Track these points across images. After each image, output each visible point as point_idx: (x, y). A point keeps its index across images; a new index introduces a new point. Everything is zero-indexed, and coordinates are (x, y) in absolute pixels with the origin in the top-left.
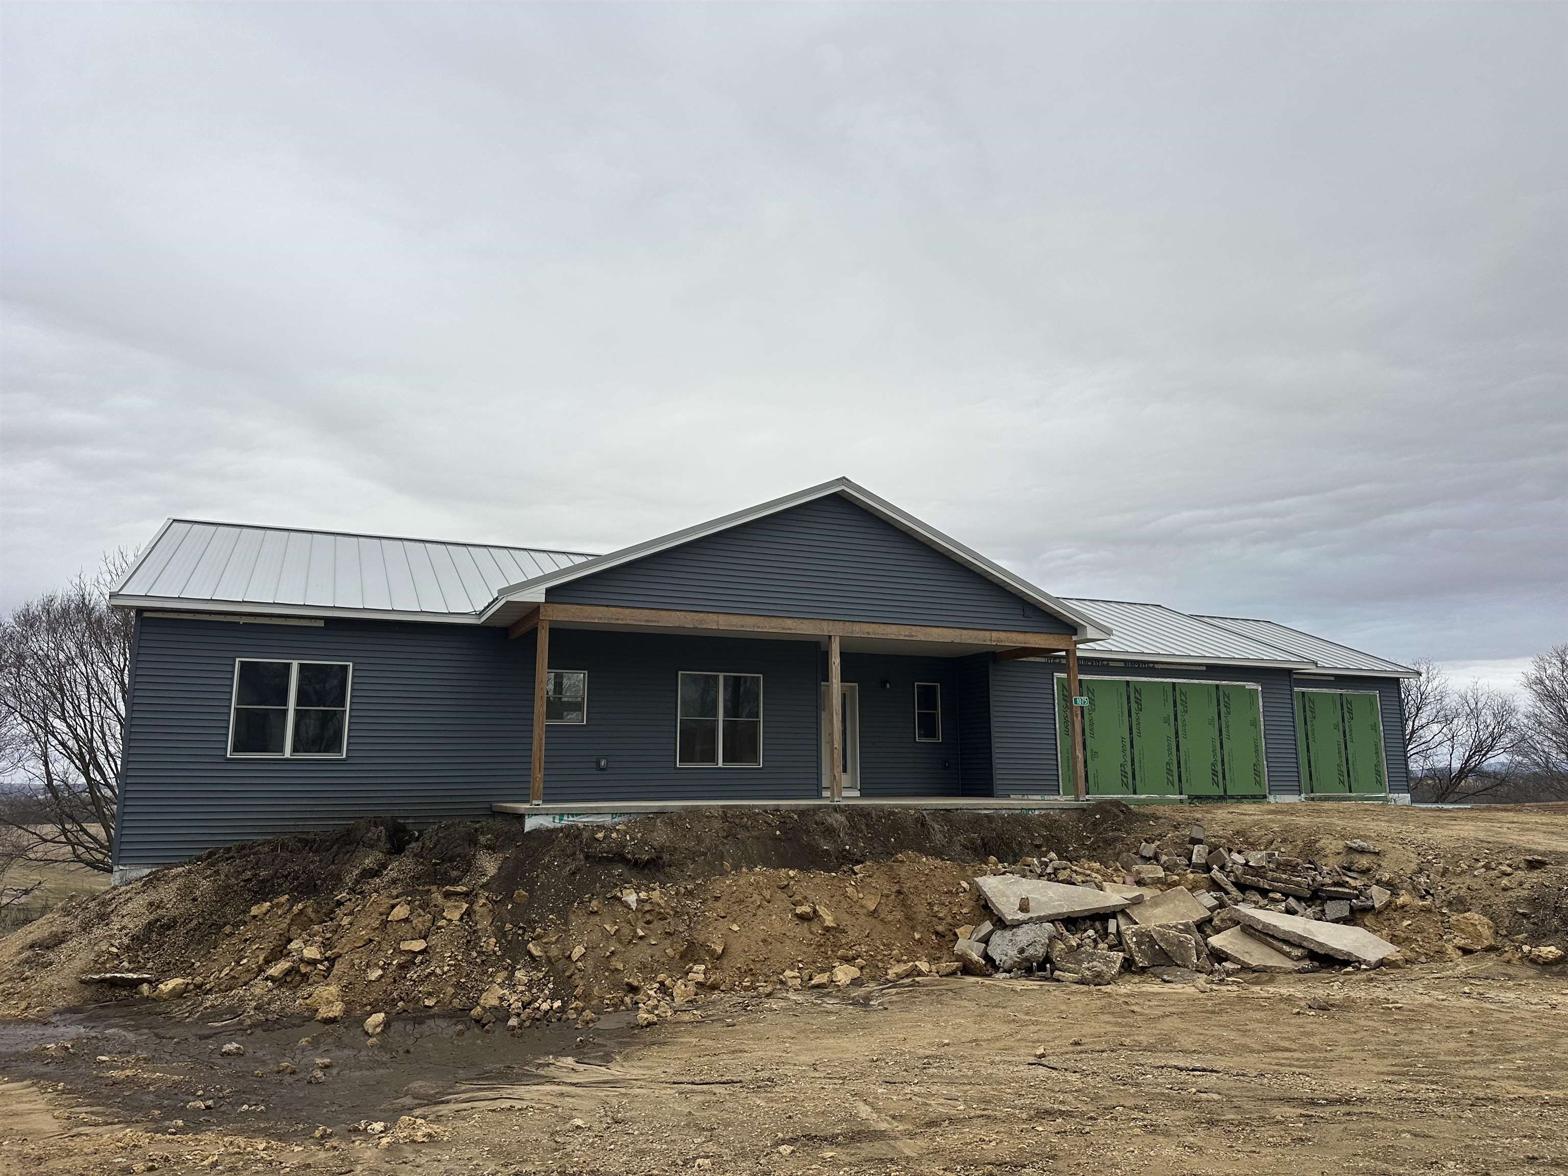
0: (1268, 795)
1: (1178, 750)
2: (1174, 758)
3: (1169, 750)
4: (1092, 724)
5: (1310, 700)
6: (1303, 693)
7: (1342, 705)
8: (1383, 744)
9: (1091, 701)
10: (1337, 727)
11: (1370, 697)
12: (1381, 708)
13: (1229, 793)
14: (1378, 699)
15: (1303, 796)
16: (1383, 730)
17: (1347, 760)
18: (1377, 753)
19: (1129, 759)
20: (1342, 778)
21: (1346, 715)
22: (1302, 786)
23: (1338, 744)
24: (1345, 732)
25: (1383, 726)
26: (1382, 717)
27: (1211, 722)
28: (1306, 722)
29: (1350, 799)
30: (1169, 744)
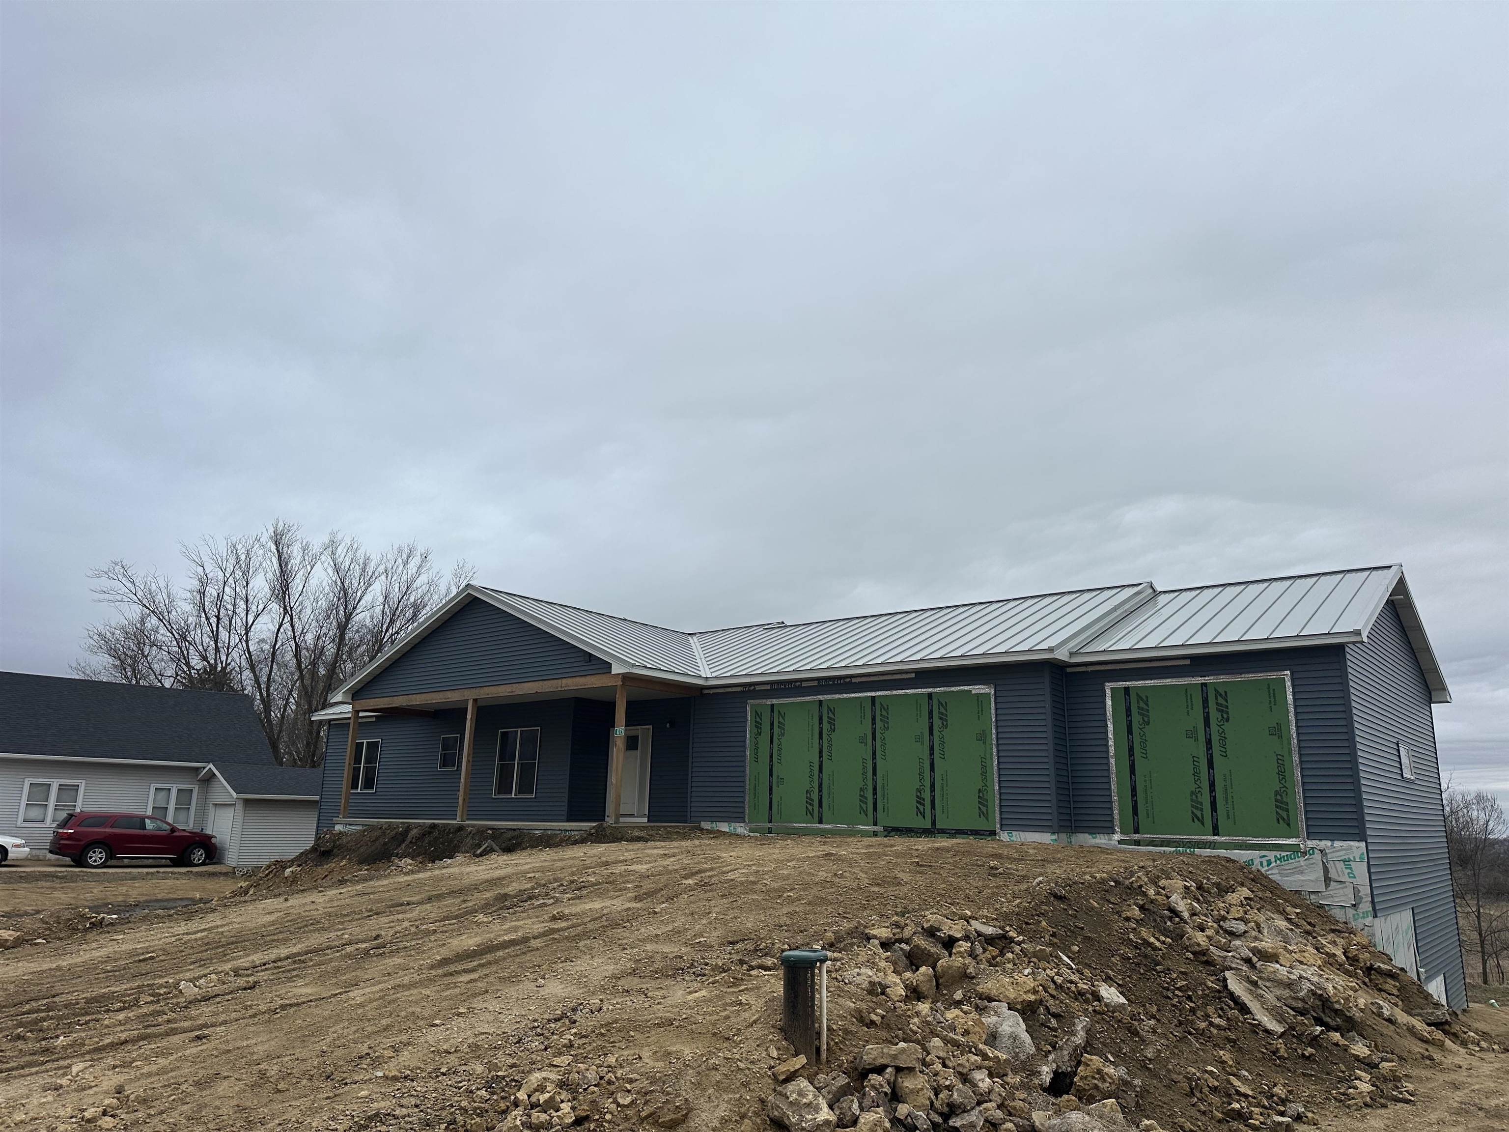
0: (998, 831)
1: (875, 774)
2: (870, 783)
3: (864, 773)
4: (779, 749)
5: (1139, 697)
6: (1127, 689)
7: (1205, 701)
8: (1296, 758)
9: (781, 726)
10: (1191, 734)
11: (1268, 683)
12: (1295, 699)
13: (939, 826)
14: (1288, 684)
15: (1117, 837)
16: (1298, 734)
17: (1212, 785)
18: (1282, 774)
19: (816, 785)
20: (1199, 814)
21: (1214, 715)
22: (1117, 822)
23: (1195, 759)
24: (1209, 742)
25: (1297, 727)
26: (1296, 713)
27: (919, 739)
28: (1130, 731)
29: (1213, 845)
30: (864, 767)
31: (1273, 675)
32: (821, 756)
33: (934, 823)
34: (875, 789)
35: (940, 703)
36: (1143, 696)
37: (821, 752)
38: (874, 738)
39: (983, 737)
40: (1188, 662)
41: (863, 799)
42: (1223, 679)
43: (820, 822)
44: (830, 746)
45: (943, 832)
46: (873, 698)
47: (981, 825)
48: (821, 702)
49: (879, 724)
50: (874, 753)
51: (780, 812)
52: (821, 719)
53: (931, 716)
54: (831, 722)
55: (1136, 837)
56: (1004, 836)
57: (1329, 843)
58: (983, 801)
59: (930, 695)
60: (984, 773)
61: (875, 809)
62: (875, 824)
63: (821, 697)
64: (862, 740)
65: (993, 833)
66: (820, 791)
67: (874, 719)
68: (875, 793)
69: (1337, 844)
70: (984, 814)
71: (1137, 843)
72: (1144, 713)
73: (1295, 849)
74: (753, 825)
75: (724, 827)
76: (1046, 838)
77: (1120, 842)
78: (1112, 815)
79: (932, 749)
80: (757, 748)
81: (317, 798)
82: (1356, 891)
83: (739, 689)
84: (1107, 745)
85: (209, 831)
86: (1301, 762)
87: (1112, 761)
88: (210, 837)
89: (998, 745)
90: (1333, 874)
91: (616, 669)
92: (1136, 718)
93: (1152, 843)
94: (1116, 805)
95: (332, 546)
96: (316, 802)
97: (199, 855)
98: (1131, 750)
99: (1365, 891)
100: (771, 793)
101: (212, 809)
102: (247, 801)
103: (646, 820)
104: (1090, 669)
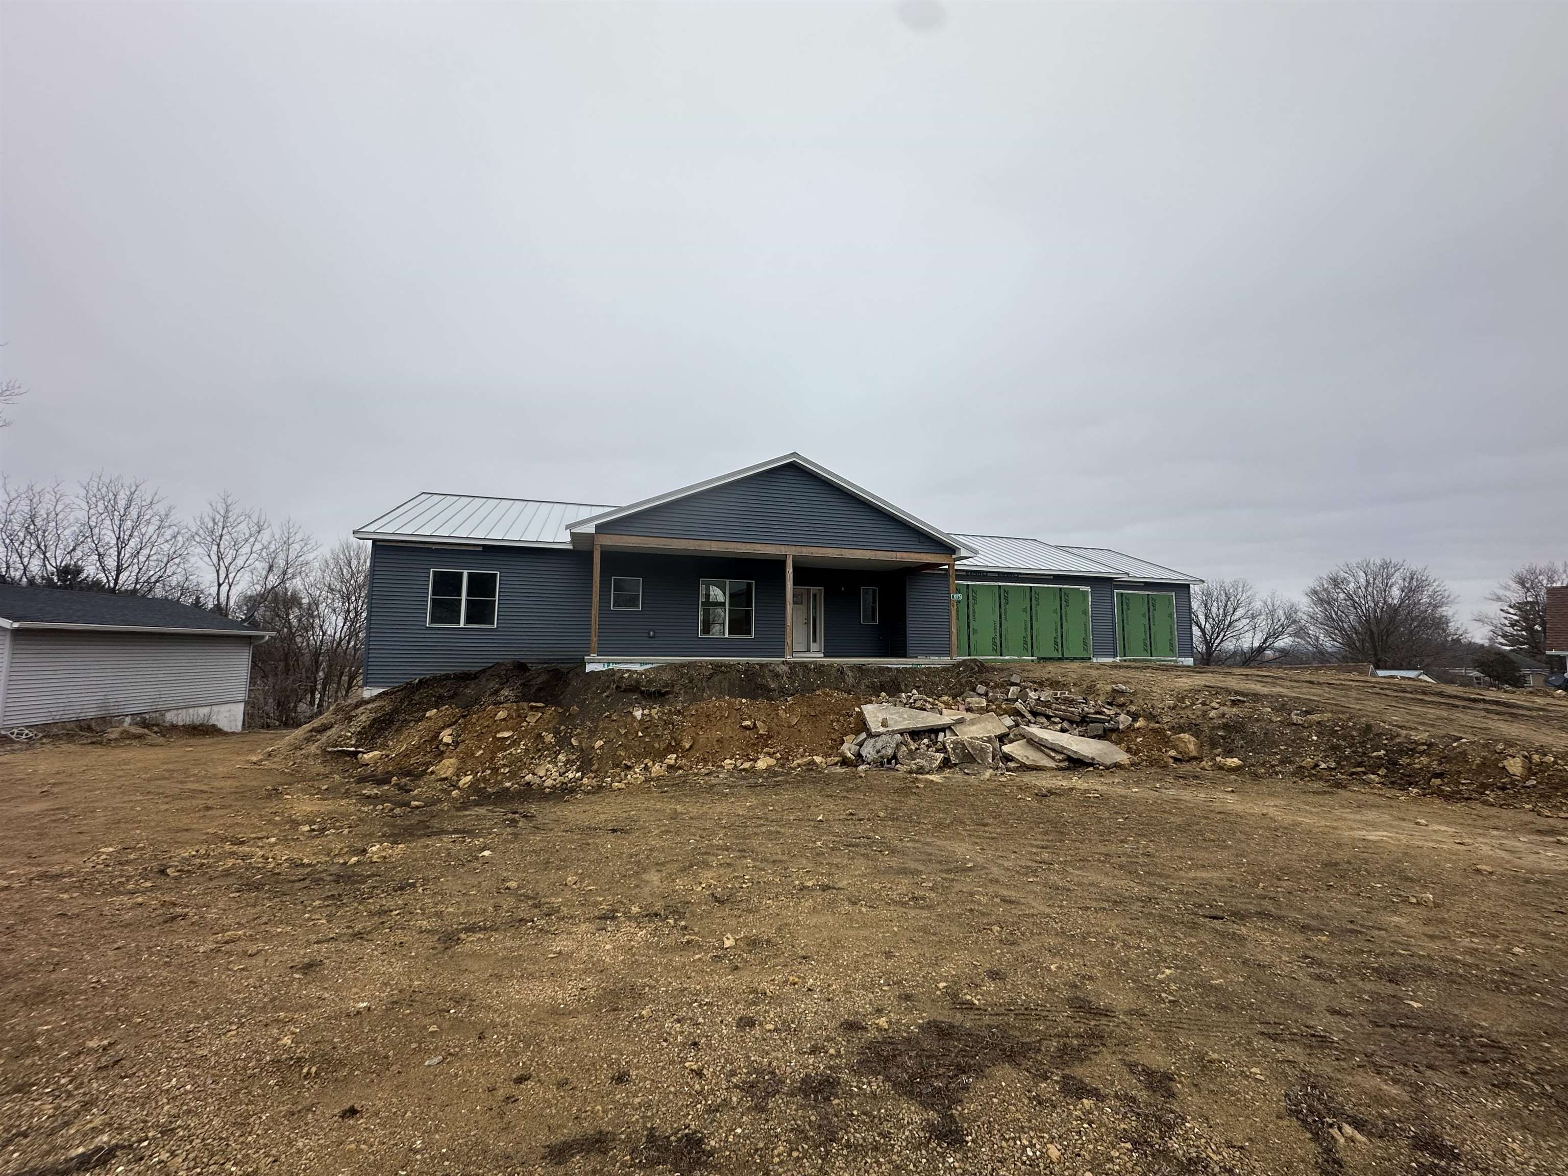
0: (1092, 657)
1: (1032, 628)
2: (1029, 633)
3: (1026, 629)
4: (974, 612)
6: (1122, 593)
7: (1148, 602)
9: (974, 598)
10: (1144, 615)
11: (1168, 597)
12: (1175, 604)
13: (1065, 656)
14: (1174, 598)
15: (1119, 658)
16: (1177, 617)
17: (1150, 636)
18: (1172, 633)
19: (998, 634)
21: (1151, 608)
23: (1145, 625)
24: (1149, 620)
25: (1176, 613)
26: (1176, 609)
27: (1055, 611)
28: (1123, 612)
30: (1026, 625)
31: (1170, 594)
32: (1000, 618)
33: (1063, 654)
34: (1032, 637)
36: (1127, 597)
37: (1000, 615)
38: (1031, 609)
39: (1085, 614)
40: (1143, 585)
41: (1025, 642)
42: (1155, 593)
43: (1001, 655)
44: (1006, 612)
45: (1067, 659)
46: (1031, 587)
47: (1085, 655)
49: (1034, 602)
50: (1031, 618)
51: (976, 650)
52: (1000, 596)
53: (1061, 600)
54: (1006, 598)
56: (1094, 660)
58: (1085, 644)
59: (1060, 588)
60: (1086, 630)
61: (1032, 648)
62: (1032, 656)
63: (1000, 584)
64: (1025, 610)
65: (1090, 659)
66: (1001, 637)
67: (1031, 599)
69: (1186, 659)
70: (1086, 650)
72: (1127, 605)
77: (1120, 661)
79: (1061, 617)
89: (1092, 617)
92: (1125, 607)
93: (1130, 660)
98: (1123, 620)
100: (969, 639)
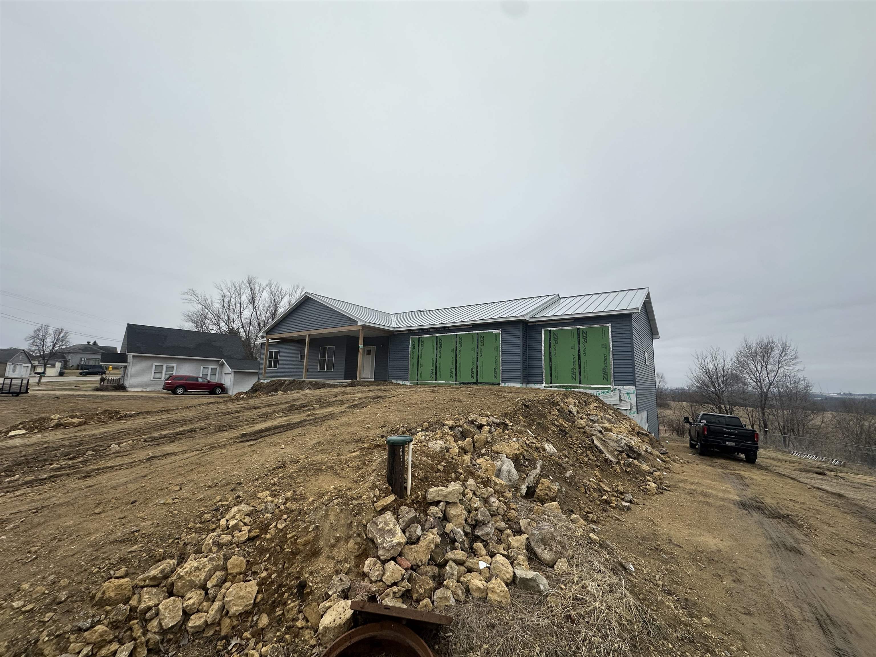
0: (501, 383)
1: (456, 363)
2: (454, 366)
3: (452, 363)
4: (421, 354)
5: (554, 334)
6: (550, 331)
7: (579, 335)
8: (611, 356)
9: (422, 346)
10: (573, 348)
11: (602, 328)
12: (612, 334)
13: (479, 381)
14: (610, 328)
15: (544, 385)
16: (613, 347)
17: (580, 366)
18: (606, 361)
19: (434, 367)
20: (574, 376)
21: (582, 340)
22: (544, 380)
23: (574, 357)
24: (579, 350)
25: (612, 344)
26: (612, 339)
27: (473, 350)
28: (550, 346)
29: (579, 388)
30: (452, 361)
31: (604, 325)
32: (436, 356)
33: (477, 380)
34: (456, 368)
35: (481, 337)
36: (556, 333)
37: (437, 355)
38: (456, 350)
39: (497, 349)
40: (573, 321)
41: (452, 372)
42: (586, 327)
43: (436, 380)
44: (440, 353)
45: (480, 383)
46: (456, 335)
47: (495, 381)
48: (437, 337)
49: (458, 344)
50: (456, 355)
51: (421, 377)
52: (437, 343)
53: (478, 342)
54: (441, 344)
55: (551, 385)
56: (503, 385)
57: (622, 387)
58: (495, 372)
59: (478, 334)
60: (496, 362)
61: (456, 375)
62: (456, 381)
63: (437, 335)
64: (452, 351)
65: (499, 384)
66: (436, 369)
67: (456, 343)
68: (456, 370)
69: (625, 387)
70: (496, 377)
71: (551, 387)
72: (556, 340)
73: (609, 389)
74: (411, 382)
75: (401, 382)
76: (518, 385)
77: (545, 387)
78: (542, 377)
79: (478, 353)
80: (413, 354)
81: (258, 371)
82: (631, 404)
83: (407, 332)
84: (542, 352)
85: (223, 383)
86: (613, 357)
87: (543, 357)
88: (223, 384)
89: (502, 352)
90: (622, 398)
91: (359, 323)
92: (553, 342)
93: (556, 387)
94: (544, 373)
95: (270, 285)
96: (257, 372)
97: (219, 391)
98: (550, 353)
99: (634, 404)
100: (418, 370)
101: (224, 375)
102: (235, 372)
103: (373, 380)
104: (537, 324)
